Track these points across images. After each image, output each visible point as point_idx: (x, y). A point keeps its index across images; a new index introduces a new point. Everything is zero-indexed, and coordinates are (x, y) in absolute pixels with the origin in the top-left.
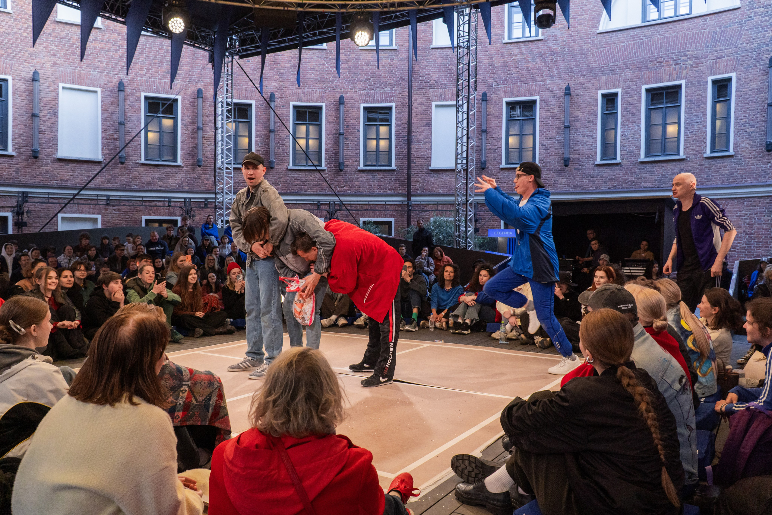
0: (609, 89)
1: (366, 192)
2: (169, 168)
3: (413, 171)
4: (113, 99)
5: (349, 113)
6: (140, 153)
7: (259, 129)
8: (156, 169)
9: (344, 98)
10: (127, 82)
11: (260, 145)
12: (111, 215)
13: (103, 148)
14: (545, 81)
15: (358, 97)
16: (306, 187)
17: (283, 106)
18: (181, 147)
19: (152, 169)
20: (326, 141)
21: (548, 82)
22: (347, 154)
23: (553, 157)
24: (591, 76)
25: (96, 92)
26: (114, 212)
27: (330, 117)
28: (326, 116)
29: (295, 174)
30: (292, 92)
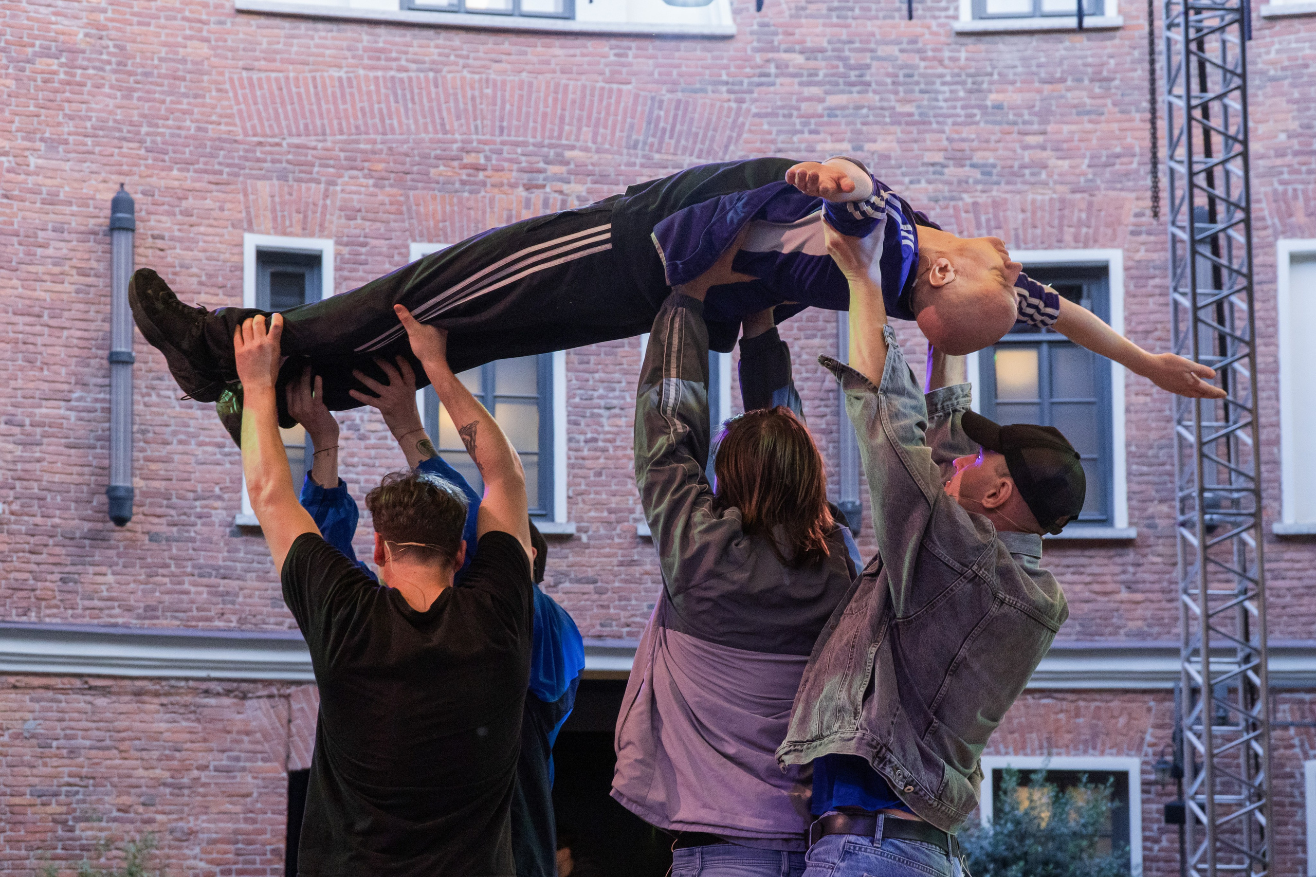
0: (285, 234)
14: (20, 156)
21: (33, 161)
23: (57, 478)
24: (215, 173)
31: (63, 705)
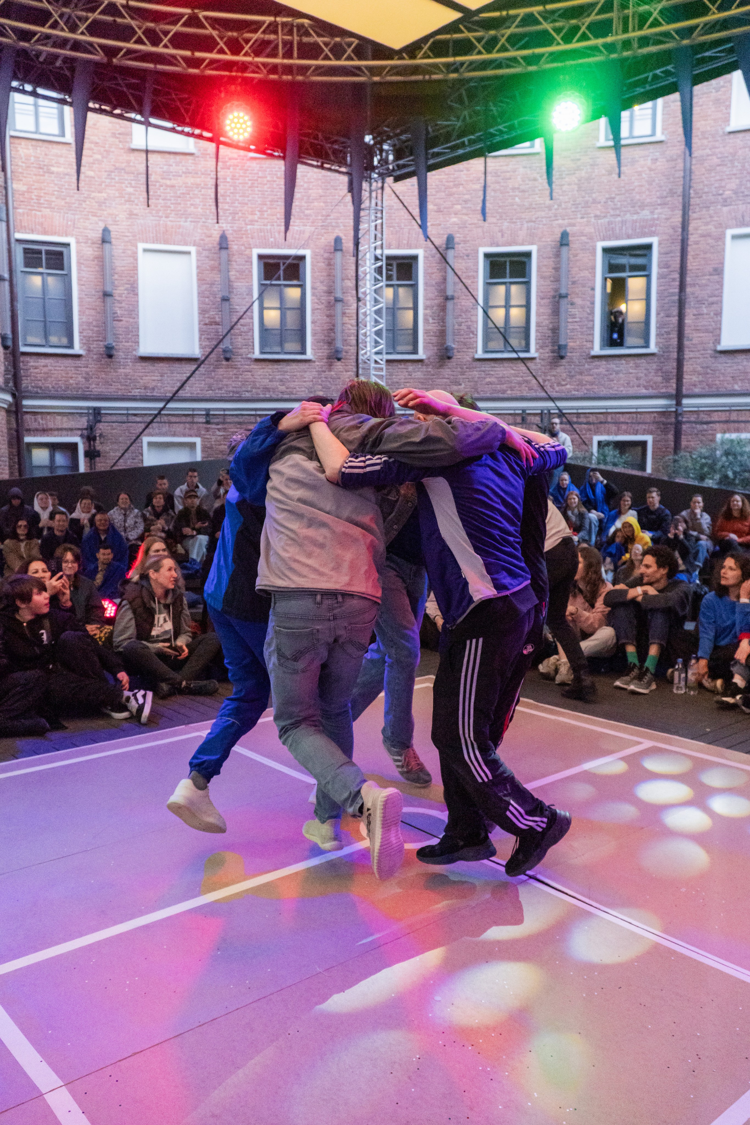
1: (604, 392)
2: (294, 364)
3: (688, 354)
4: (213, 262)
5: (578, 261)
6: (253, 342)
7: (431, 295)
8: (276, 367)
9: (568, 234)
10: (232, 234)
11: (431, 321)
12: (214, 438)
13: (200, 338)
15: (592, 230)
16: (504, 387)
17: (468, 256)
18: (313, 330)
19: (270, 367)
20: (538, 310)
22: (573, 330)
25: (188, 253)
26: (218, 433)
27: (544, 269)
28: (538, 267)
29: (487, 366)
30: (483, 231)
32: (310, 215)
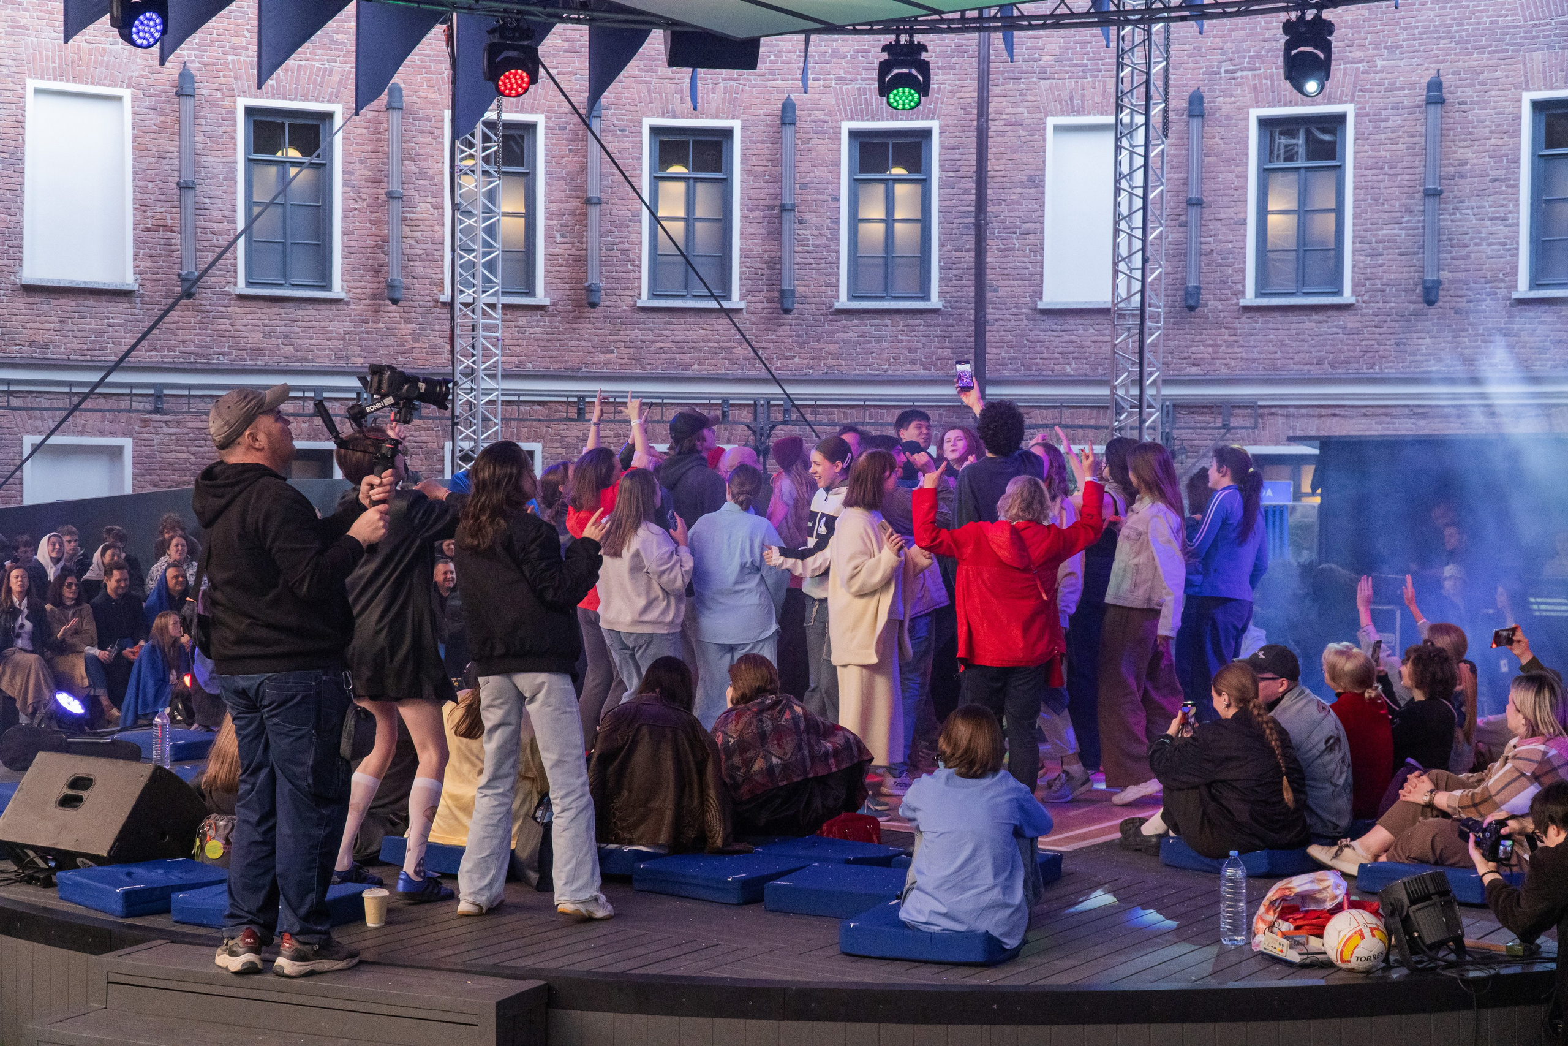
0: (1552, 88)
1: (857, 371)
2: (309, 307)
3: (991, 314)
4: (162, 118)
5: (809, 150)
6: (235, 265)
7: (558, 195)
8: (276, 310)
9: (794, 105)
10: (199, 69)
11: (559, 239)
12: (157, 439)
13: (136, 255)
14: (1371, 61)
15: (833, 101)
16: (687, 358)
17: (623, 130)
18: (344, 246)
19: (266, 310)
20: (743, 228)
21: (1380, 63)
22: (803, 265)
23: (1393, 276)
24: (1503, 51)
25: (119, 99)
26: (165, 430)
27: (753, 161)
28: (744, 156)
29: (659, 320)
30: (649, 90)
31: (1397, 425)
32: (343, 43)
